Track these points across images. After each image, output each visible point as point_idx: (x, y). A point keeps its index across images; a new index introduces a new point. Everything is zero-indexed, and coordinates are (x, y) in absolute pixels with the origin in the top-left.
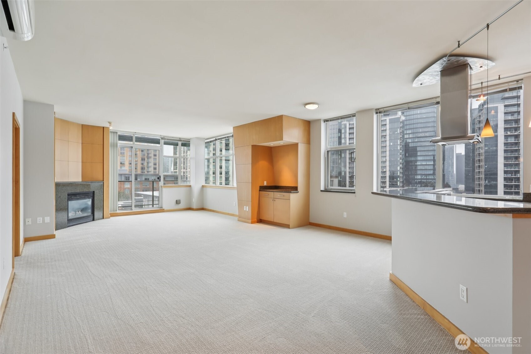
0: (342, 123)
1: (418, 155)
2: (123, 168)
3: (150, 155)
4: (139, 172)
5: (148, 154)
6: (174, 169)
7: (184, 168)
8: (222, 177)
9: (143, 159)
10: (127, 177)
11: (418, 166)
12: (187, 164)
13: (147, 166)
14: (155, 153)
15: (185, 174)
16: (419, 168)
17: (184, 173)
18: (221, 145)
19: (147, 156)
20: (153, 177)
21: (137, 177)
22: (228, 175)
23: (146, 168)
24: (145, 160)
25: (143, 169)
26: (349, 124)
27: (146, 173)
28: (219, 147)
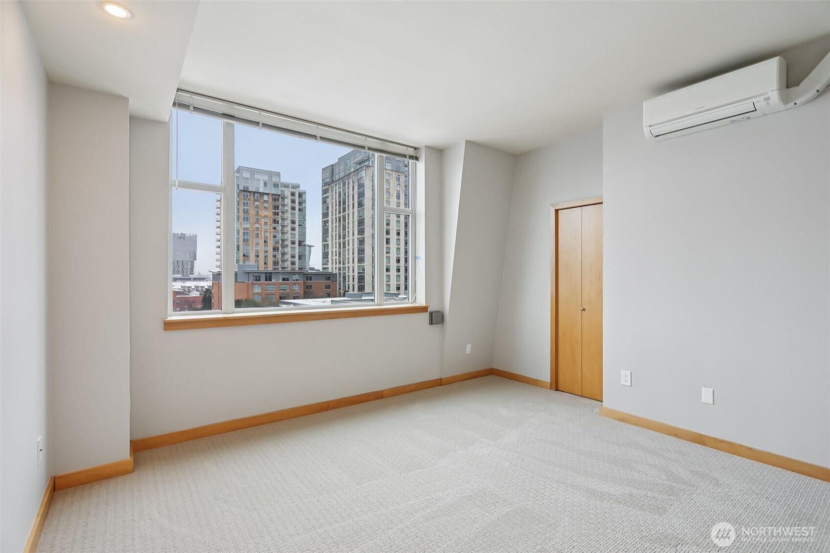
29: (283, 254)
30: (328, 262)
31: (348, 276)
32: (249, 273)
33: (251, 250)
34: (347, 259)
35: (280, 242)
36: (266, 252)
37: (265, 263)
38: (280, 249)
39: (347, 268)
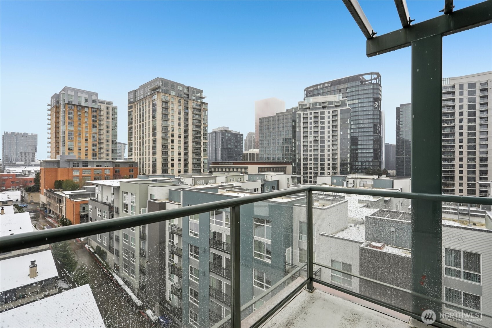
0: (297, 113)
1: (359, 143)
2: (71, 154)
3: (102, 141)
4: (90, 158)
5: (100, 139)
6: (129, 156)
7: (140, 155)
8: (180, 164)
9: (94, 145)
10: (76, 164)
11: (359, 154)
12: (143, 150)
13: (99, 152)
14: (107, 139)
15: (141, 161)
16: (360, 155)
17: (140, 159)
18: (180, 131)
19: (99, 142)
20: (105, 164)
21: (88, 164)
22: (187, 162)
23: (98, 155)
24: (96, 145)
25: (94, 155)
26: (304, 114)
27: (98, 159)
28: (178, 133)
29: (100, 149)
30: (132, 154)
31: (146, 163)
32: (69, 161)
33: (74, 146)
34: (145, 152)
35: (98, 140)
36: (86, 147)
37: (86, 155)
38: (98, 145)
39: (145, 158)
